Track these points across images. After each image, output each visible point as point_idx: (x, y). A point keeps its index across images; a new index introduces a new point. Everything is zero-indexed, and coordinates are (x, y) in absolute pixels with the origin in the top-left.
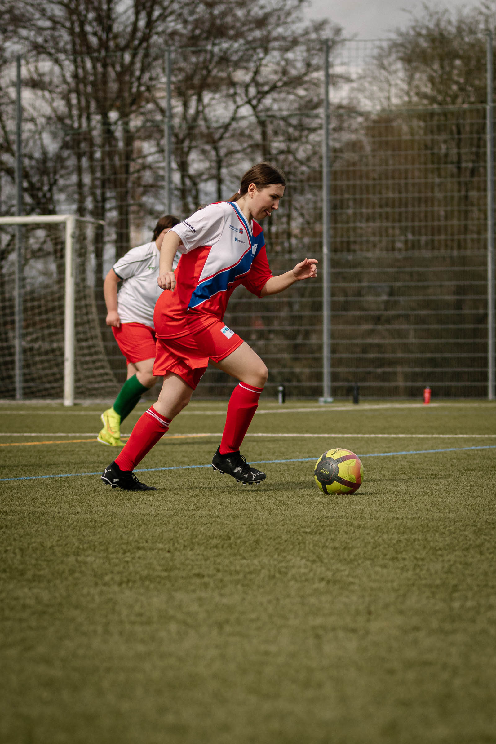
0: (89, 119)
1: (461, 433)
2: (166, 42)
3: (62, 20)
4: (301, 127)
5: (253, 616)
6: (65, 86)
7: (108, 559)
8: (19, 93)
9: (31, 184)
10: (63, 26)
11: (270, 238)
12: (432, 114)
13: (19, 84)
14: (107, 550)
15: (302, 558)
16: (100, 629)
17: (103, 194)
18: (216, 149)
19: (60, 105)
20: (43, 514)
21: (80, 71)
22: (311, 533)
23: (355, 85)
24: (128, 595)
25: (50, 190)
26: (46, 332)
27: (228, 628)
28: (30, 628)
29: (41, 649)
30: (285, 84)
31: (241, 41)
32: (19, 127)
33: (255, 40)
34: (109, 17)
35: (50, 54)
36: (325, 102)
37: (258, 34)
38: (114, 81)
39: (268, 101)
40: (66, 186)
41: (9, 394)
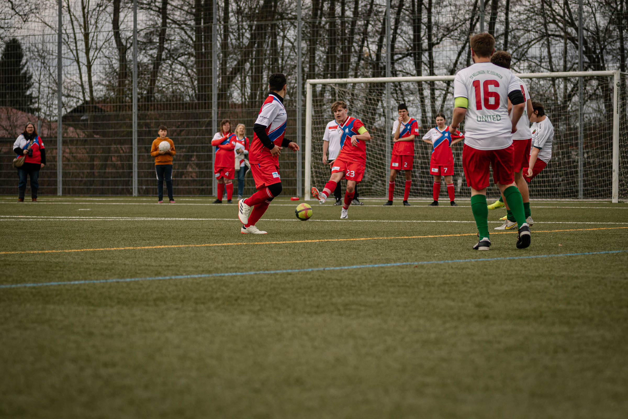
9: (588, 48)
20: (603, 279)
25: (601, 52)
26: (599, 151)
32: (580, 9)
40: (612, 50)
41: (573, 194)
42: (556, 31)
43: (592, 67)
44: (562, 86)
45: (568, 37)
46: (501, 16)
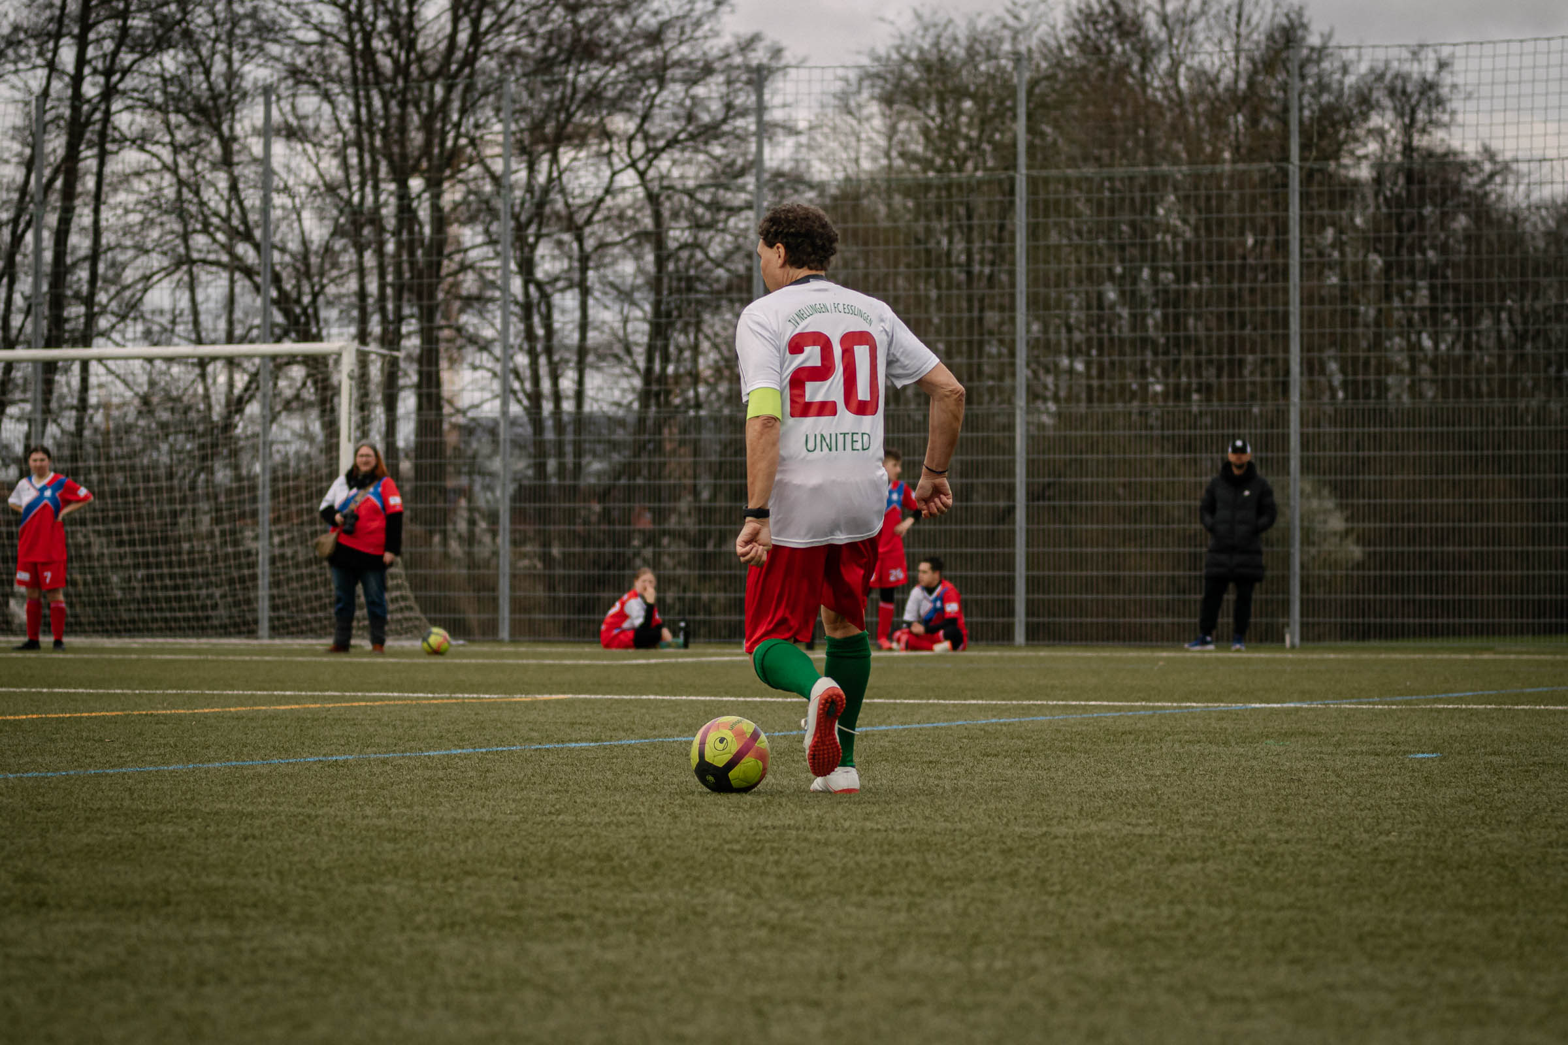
0: (376, 189)
2: (501, 67)
3: (335, 30)
4: (716, 206)
6: (339, 137)
8: (267, 147)
9: (283, 292)
10: (338, 40)
11: (664, 385)
12: (926, 187)
13: (268, 132)
17: (398, 311)
18: (579, 239)
19: (331, 166)
21: (363, 111)
23: (802, 139)
25: (313, 303)
30: (692, 136)
31: (622, 67)
32: (266, 202)
33: (643, 66)
34: (410, 26)
35: (315, 85)
36: (756, 166)
37: (648, 56)
38: (417, 129)
39: (663, 164)
40: (339, 297)
41: (247, 628)
42: (209, 252)
43: (292, 333)
44: (222, 379)
45: (236, 265)
46: (84, 216)
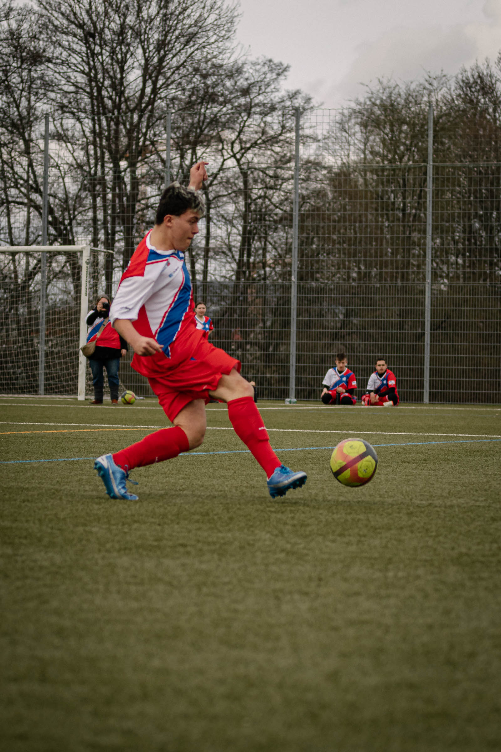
0: (103, 166)
1: (400, 432)
2: (168, 105)
3: (83, 86)
4: (276, 177)
5: (226, 580)
6: (85, 140)
7: (109, 530)
8: (46, 145)
9: (55, 218)
10: (85, 91)
11: (248, 268)
12: (383, 169)
13: (47, 137)
14: (109, 522)
15: (268, 532)
16: (101, 587)
17: (113, 229)
18: (206, 194)
19: (80, 155)
21: (97, 127)
22: (275, 512)
23: (321, 144)
24: (125, 561)
25: (70, 224)
26: (64, 339)
27: (205, 590)
28: (45, 585)
29: (55, 603)
30: (264, 142)
31: (229, 106)
32: (45, 172)
33: (240, 106)
34: (121, 84)
35: (73, 113)
36: (296, 157)
37: (242, 101)
38: (124, 136)
39: (249, 155)
40: (83, 221)
41: (33, 389)
42: (18, 197)
43: (59, 240)
44: (23, 262)
45: (32, 204)
